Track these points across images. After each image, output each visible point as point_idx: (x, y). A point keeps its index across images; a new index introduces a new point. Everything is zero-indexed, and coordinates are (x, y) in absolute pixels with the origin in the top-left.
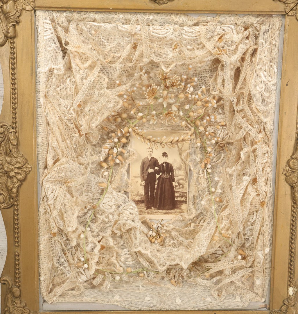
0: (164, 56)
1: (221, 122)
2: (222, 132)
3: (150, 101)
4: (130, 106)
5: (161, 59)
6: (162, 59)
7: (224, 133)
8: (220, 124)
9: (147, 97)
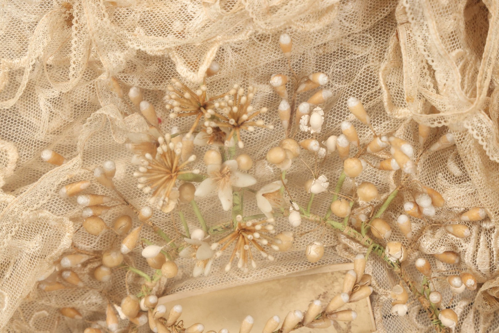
0: (177, 26)
1: (466, 210)
2: (482, 247)
3: (161, 203)
4: (123, 223)
5: (170, 41)
6: (171, 37)
7: (488, 246)
8: (465, 218)
9: (147, 190)
